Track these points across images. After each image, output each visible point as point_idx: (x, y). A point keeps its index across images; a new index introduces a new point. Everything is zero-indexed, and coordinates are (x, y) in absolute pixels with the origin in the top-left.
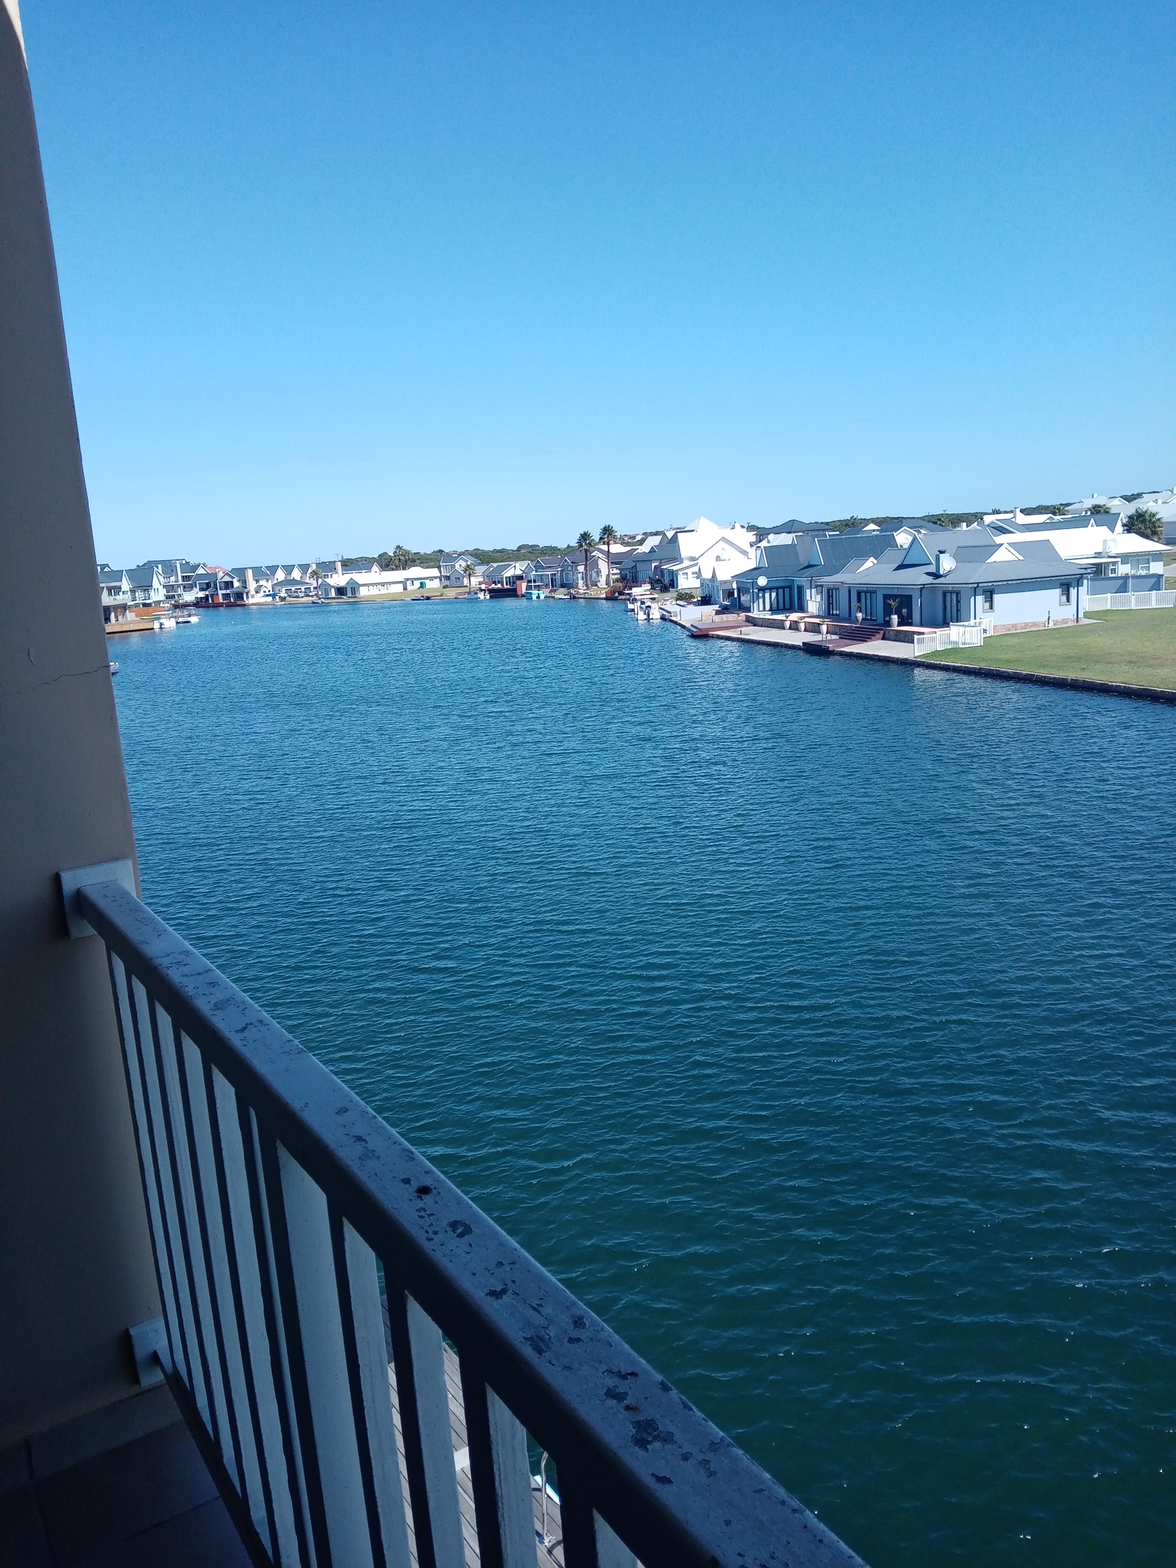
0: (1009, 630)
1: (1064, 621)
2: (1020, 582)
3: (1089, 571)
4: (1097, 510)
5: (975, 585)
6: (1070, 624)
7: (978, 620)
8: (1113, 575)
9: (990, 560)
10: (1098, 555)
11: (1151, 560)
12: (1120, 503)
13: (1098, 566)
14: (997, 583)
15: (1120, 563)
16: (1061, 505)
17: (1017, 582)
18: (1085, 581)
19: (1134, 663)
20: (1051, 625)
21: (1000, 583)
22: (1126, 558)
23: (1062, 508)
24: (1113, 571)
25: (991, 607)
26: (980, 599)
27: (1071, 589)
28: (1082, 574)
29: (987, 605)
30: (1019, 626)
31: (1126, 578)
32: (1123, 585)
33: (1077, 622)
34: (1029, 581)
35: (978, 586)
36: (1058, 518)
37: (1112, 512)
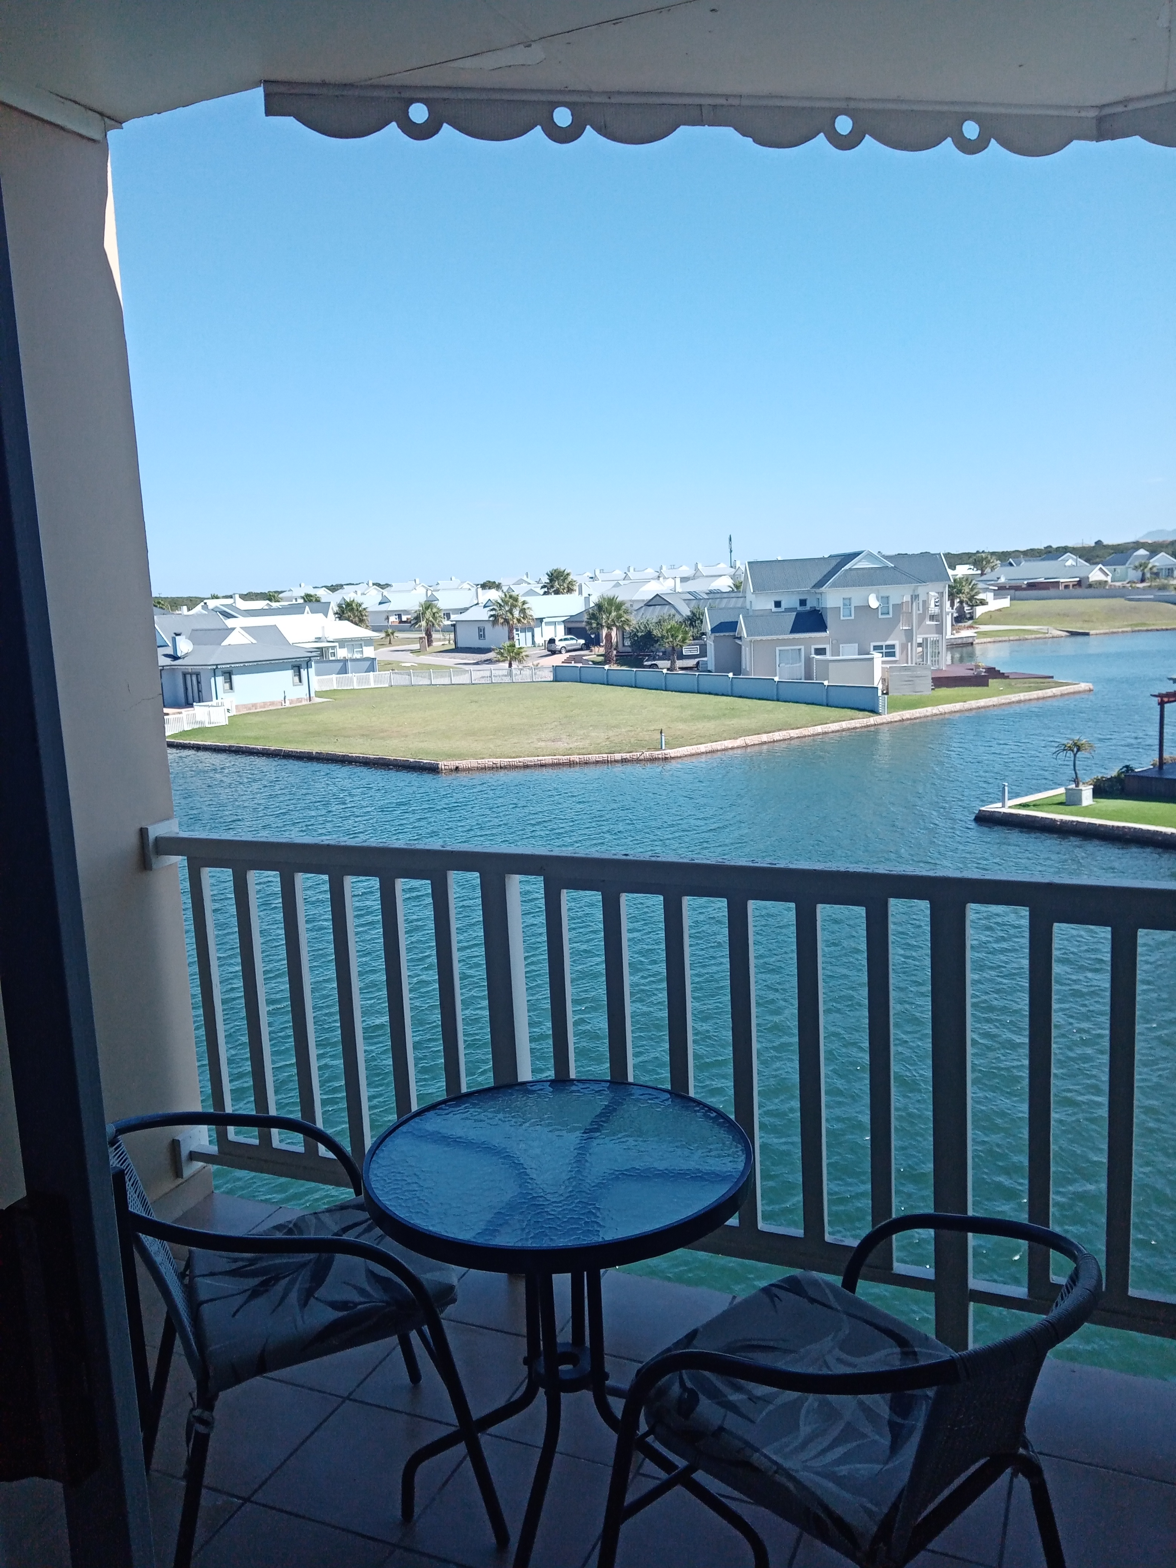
0: (250, 709)
1: (299, 700)
2: (255, 664)
3: (314, 654)
4: (308, 598)
5: (215, 667)
6: (304, 703)
7: (219, 700)
8: (333, 658)
9: (225, 643)
10: (318, 640)
11: (363, 644)
12: (325, 593)
13: (321, 649)
14: (235, 665)
15: (338, 647)
16: (275, 592)
17: (253, 664)
18: (313, 663)
19: (367, 736)
20: (288, 704)
21: (237, 665)
22: (342, 643)
23: (276, 595)
24: (334, 654)
25: (231, 688)
26: (220, 680)
27: (302, 670)
28: (310, 657)
29: (227, 685)
30: (258, 705)
31: (345, 661)
32: (343, 667)
33: (310, 700)
34: (264, 663)
35: (217, 668)
36: (275, 605)
37: (323, 600)
